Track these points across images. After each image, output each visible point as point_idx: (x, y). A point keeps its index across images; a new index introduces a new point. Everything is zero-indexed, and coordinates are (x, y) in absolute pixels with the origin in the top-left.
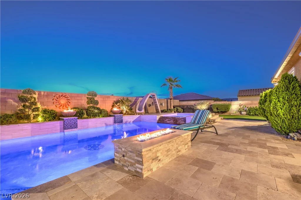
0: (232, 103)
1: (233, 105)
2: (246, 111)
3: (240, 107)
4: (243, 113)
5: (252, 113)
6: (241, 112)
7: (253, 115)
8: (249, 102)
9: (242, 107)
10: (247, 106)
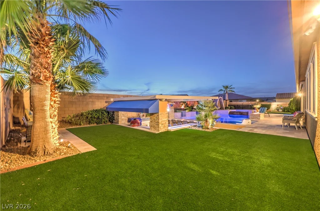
0: (272, 104)
1: (273, 105)
2: (282, 109)
3: (277, 107)
4: (279, 110)
5: (286, 111)
6: (278, 110)
7: (286, 112)
8: (285, 103)
9: (279, 106)
10: (283, 106)
